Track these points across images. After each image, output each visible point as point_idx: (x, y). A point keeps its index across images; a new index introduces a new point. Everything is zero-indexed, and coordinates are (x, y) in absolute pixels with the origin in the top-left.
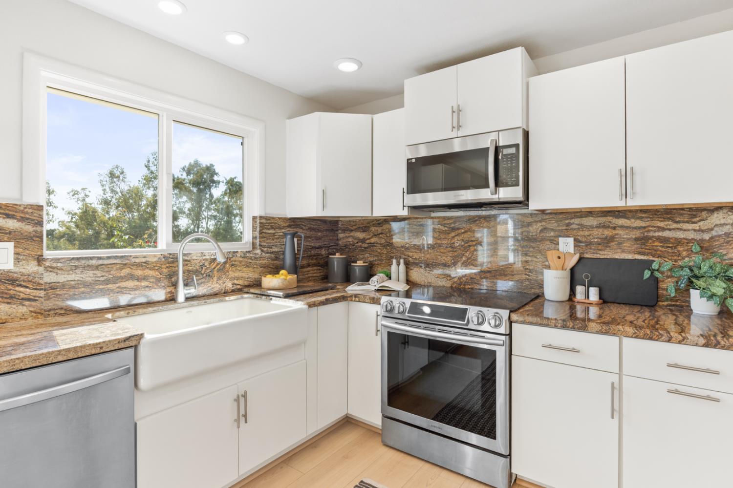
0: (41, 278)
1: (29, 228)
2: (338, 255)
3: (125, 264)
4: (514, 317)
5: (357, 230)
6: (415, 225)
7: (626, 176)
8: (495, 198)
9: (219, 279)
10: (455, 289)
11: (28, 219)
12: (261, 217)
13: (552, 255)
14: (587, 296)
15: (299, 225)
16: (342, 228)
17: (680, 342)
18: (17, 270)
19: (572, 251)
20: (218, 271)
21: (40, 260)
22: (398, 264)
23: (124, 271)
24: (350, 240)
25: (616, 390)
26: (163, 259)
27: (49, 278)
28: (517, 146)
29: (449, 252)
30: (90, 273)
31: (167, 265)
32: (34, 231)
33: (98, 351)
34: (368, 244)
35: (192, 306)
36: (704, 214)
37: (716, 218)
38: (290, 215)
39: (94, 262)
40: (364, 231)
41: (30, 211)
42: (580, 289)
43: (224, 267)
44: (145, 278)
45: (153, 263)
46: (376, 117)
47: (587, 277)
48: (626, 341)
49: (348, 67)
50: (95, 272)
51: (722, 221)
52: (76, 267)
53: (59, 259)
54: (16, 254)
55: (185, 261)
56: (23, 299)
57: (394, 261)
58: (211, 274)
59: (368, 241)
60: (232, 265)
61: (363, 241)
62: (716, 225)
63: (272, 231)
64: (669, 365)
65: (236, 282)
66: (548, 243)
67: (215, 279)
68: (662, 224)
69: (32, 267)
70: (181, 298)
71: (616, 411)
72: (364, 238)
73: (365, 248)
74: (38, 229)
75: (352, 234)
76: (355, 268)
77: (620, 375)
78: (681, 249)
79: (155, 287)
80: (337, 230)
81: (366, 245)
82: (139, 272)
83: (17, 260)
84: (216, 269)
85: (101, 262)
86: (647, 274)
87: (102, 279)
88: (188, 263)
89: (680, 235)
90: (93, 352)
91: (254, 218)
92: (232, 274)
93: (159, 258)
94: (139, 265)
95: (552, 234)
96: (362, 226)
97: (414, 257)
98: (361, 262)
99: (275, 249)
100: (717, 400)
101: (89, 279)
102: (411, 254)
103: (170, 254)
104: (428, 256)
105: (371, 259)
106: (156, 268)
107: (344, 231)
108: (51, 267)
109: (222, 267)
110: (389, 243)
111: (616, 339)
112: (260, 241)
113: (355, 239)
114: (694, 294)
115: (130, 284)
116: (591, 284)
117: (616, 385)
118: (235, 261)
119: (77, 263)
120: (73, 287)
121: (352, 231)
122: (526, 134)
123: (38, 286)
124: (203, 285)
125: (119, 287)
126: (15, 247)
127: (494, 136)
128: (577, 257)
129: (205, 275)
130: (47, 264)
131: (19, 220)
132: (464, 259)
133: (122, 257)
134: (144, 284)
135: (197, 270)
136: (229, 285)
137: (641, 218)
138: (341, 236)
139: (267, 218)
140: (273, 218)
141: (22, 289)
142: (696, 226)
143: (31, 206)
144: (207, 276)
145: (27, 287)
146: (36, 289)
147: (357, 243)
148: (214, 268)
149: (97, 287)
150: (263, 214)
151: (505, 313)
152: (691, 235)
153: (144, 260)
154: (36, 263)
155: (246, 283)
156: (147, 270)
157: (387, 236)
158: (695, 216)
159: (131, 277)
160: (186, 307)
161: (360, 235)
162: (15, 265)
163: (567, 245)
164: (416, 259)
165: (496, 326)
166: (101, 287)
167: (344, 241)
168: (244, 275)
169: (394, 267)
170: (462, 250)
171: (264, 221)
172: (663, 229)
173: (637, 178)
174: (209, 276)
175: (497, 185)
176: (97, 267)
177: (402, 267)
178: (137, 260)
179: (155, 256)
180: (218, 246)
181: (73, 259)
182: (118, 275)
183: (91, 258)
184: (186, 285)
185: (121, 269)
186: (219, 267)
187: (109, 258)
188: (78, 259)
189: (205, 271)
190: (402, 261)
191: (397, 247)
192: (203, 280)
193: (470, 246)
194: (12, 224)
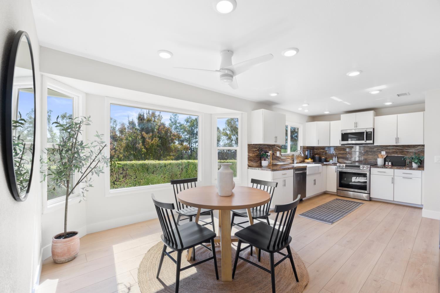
2: (317, 156)
4: (371, 167)
5: (320, 149)
7: (397, 139)
8: (366, 143)
9: (297, 160)
12: (303, 147)
13: (379, 155)
14: (388, 164)
15: (308, 148)
17: (405, 169)
19: (385, 154)
22: (335, 158)
23: (288, 157)
24: (319, 152)
25: (393, 179)
28: (371, 132)
32: (281, 150)
36: (416, 146)
37: (419, 147)
38: (307, 146)
40: (323, 149)
41: (280, 146)
42: (387, 163)
43: (298, 157)
44: (290, 159)
46: (331, 122)
47: (388, 160)
48: (395, 170)
50: (285, 157)
51: (420, 148)
54: (279, 153)
56: (280, 161)
57: (334, 157)
62: (419, 149)
63: (304, 150)
64: (403, 173)
66: (379, 153)
68: (407, 148)
70: (295, 163)
71: (393, 182)
73: (324, 154)
75: (319, 150)
76: (322, 159)
77: (394, 176)
78: (411, 154)
86: (403, 159)
89: (411, 151)
91: (301, 147)
92: (299, 159)
95: (380, 150)
98: (324, 157)
99: (305, 154)
100: (411, 178)
107: (316, 149)
108: (282, 156)
111: (393, 170)
112: (302, 152)
114: (413, 163)
116: (389, 161)
117: (393, 178)
121: (319, 149)
122: (374, 129)
127: (366, 129)
128: (386, 156)
137: (402, 147)
138: (315, 151)
141: (280, 159)
142: (415, 149)
151: (369, 166)
152: (413, 151)
155: (301, 161)
158: (414, 147)
161: (322, 151)
163: (384, 153)
165: (367, 168)
166: (286, 160)
167: (317, 152)
168: (301, 159)
169: (334, 159)
172: (407, 150)
173: (400, 140)
175: (367, 140)
177: (336, 158)
190: (336, 157)
194: (279, 149)
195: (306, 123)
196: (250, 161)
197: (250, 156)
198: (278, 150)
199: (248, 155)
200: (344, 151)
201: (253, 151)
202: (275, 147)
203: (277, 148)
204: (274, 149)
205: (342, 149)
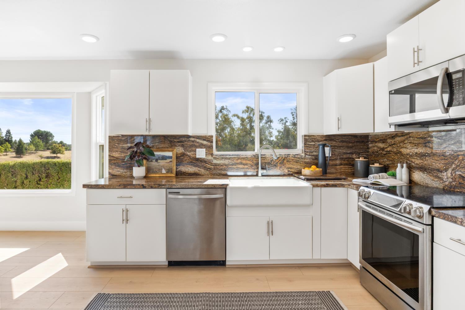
0: (212, 161)
1: (209, 144)
2: (361, 159)
3: (239, 158)
5: (379, 142)
6: (417, 138)
8: (449, 116)
9: (280, 167)
10: (447, 191)
11: (209, 141)
12: (305, 136)
15: (332, 139)
16: (371, 140)
18: (206, 158)
20: (280, 163)
21: (212, 155)
22: (402, 167)
23: (238, 161)
24: (376, 148)
26: (253, 157)
27: (215, 161)
29: (442, 159)
30: (227, 161)
31: (256, 159)
32: (211, 145)
33: (214, 187)
34: (386, 151)
35: (264, 179)
38: (326, 133)
39: (228, 156)
40: (383, 143)
41: (210, 138)
43: (283, 162)
44: (246, 164)
45: (249, 158)
49: (347, 39)
50: (229, 160)
52: (223, 158)
53: (217, 155)
54: (206, 153)
55: (261, 157)
56: (208, 168)
57: (399, 165)
58: (276, 165)
59: (386, 150)
60: (288, 161)
61: (383, 149)
63: (313, 143)
65: (290, 170)
67: (278, 167)
69: (210, 158)
70: (260, 174)
72: (383, 148)
73: (384, 154)
74: (212, 144)
75: (376, 144)
76: (372, 168)
79: (251, 168)
80: (368, 142)
81: (384, 153)
82: (244, 162)
83: (206, 155)
84: (279, 162)
85: (230, 157)
87: (231, 163)
88: (265, 159)
90: (212, 187)
91: (302, 136)
92: (287, 166)
93: (252, 156)
94: (244, 158)
96: (382, 139)
97: (416, 163)
98: (378, 164)
99: (315, 154)
101: (227, 163)
102: (413, 160)
103: (256, 154)
104: (426, 162)
105: (388, 163)
106: (251, 160)
107: (372, 142)
108: (215, 158)
109: (282, 162)
110: (399, 151)
112: (304, 149)
113: (378, 148)
115: (241, 166)
118: (289, 159)
119: (222, 157)
120: (222, 166)
121: (376, 142)
123: (212, 164)
124: (272, 170)
125: (237, 167)
126: (206, 150)
127: (445, 66)
129: (273, 165)
130: (214, 156)
131: (207, 141)
132: (454, 166)
133: (237, 155)
134: (246, 167)
135: (269, 163)
136: (286, 171)
138: (370, 146)
139: (309, 136)
140: (313, 136)
141: (207, 165)
143: (210, 136)
144: (274, 165)
145: (209, 164)
146: (211, 165)
147: (380, 150)
148: (278, 162)
149: (229, 166)
150: (307, 134)
153: (245, 156)
154: (211, 156)
155: (296, 171)
156: (247, 161)
157: (398, 146)
159: (241, 163)
160: (261, 179)
161: (381, 145)
162: (206, 156)
164: (417, 164)
166: (231, 166)
167: (372, 149)
168: (294, 167)
169: (398, 170)
170: (452, 159)
171: (307, 138)
174: (275, 166)
176: (229, 159)
177: (405, 170)
178: (243, 157)
179: (250, 155)
180: (274, 151)
181: (221, 155)
182: (237, 162)
183: (227, 155)
184: (262, 169)
185: (238, 160)
186: (280, 161)
187: (233, 155)
188: (223, 155)
189: (273, 163)
190: (405, 165)
191: (404, 155)
192: (272, 167)
193: (458, 155)
194: (205, 143)
195: (324, 77)
196: (113, 167)
197: (113, 157)
198: (201, 146)
199: (109, 156)
200: (426, 146)
201: (123, 148)
202: (189, 141)
203: (198, 140)
204: (186, 143)
205: (421, 141)
